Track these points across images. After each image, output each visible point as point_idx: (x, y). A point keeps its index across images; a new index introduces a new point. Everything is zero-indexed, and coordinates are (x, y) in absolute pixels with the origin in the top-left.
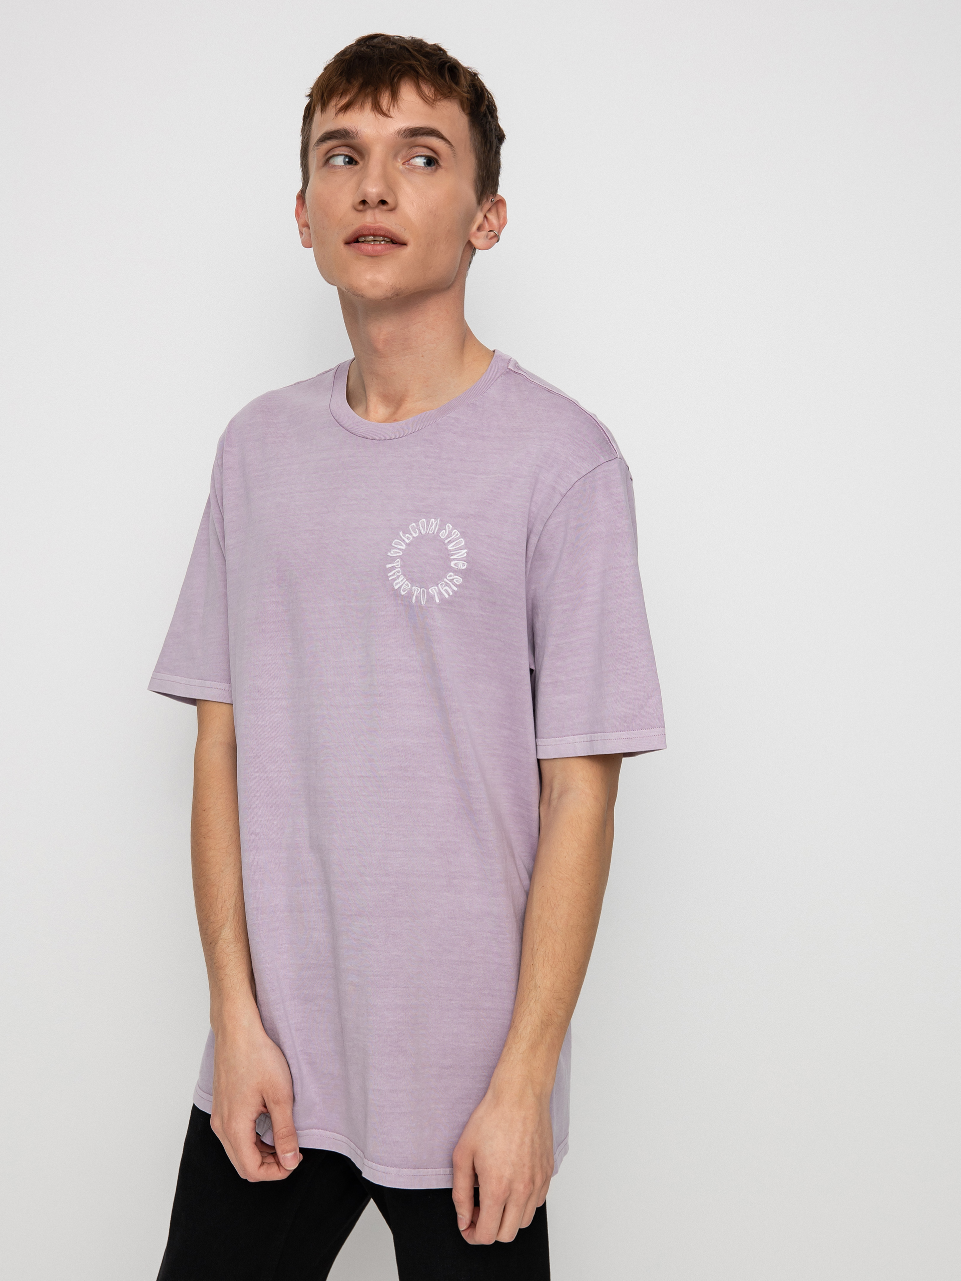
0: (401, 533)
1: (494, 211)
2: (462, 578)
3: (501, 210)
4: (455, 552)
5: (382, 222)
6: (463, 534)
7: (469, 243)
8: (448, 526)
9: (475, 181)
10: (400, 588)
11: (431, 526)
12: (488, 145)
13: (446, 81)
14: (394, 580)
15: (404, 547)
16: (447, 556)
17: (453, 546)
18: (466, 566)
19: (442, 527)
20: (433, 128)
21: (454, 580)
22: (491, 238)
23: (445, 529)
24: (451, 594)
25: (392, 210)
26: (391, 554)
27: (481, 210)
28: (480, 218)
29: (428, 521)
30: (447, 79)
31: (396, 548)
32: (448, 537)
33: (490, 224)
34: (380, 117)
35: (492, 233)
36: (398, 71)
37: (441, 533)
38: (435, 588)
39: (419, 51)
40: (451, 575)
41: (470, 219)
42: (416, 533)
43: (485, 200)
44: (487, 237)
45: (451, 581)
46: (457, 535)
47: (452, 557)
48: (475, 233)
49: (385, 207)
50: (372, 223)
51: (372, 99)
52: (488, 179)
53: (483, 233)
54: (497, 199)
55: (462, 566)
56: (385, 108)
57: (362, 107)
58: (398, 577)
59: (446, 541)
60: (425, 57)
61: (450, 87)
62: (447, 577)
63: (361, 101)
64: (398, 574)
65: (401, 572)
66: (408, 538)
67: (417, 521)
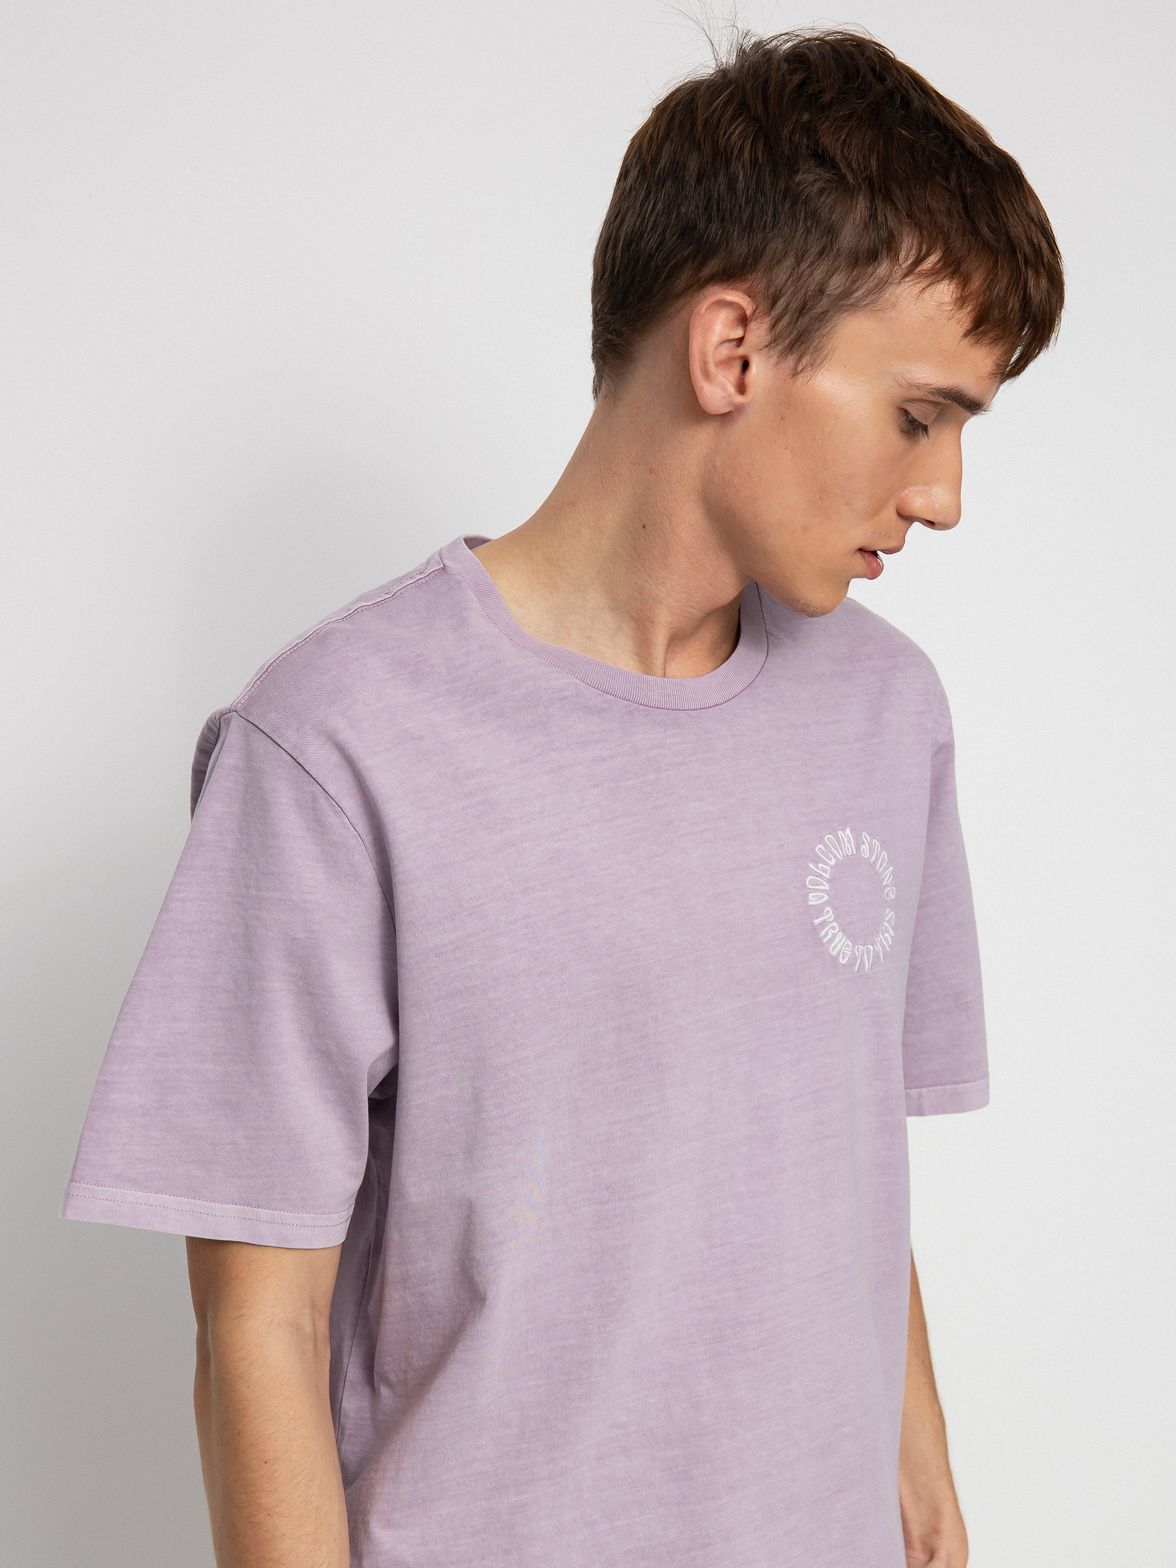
0: (811, 865)
2: (896, 913)
4: (883, 875)
6: (883, 844)
8: (865, 836)
10: (838, 954)
11: (844, 843)
14: (829, 942)
15: (825, 886)
16: (878, 885)
17: (881, 864)
18: (896, 892)
19: (858, 842)
23: (863, 842)
24: (891, 942)
26: (813, 900)
29: (836, 836)
31: (817, 891)
32: (871, 855)
37: (861, 850)
38: (878, 941)
40: (887, 914)
42: (830, 859)
45: (889, 922)
46: (878, 847)
47: (882, 885)
55: (893, 894)
58: (835, 936)
59: (871, 861)
62: (885, 918)
64: (833, 932)
65: (838, 928)
66: (825, 869)
67: (821, 840)
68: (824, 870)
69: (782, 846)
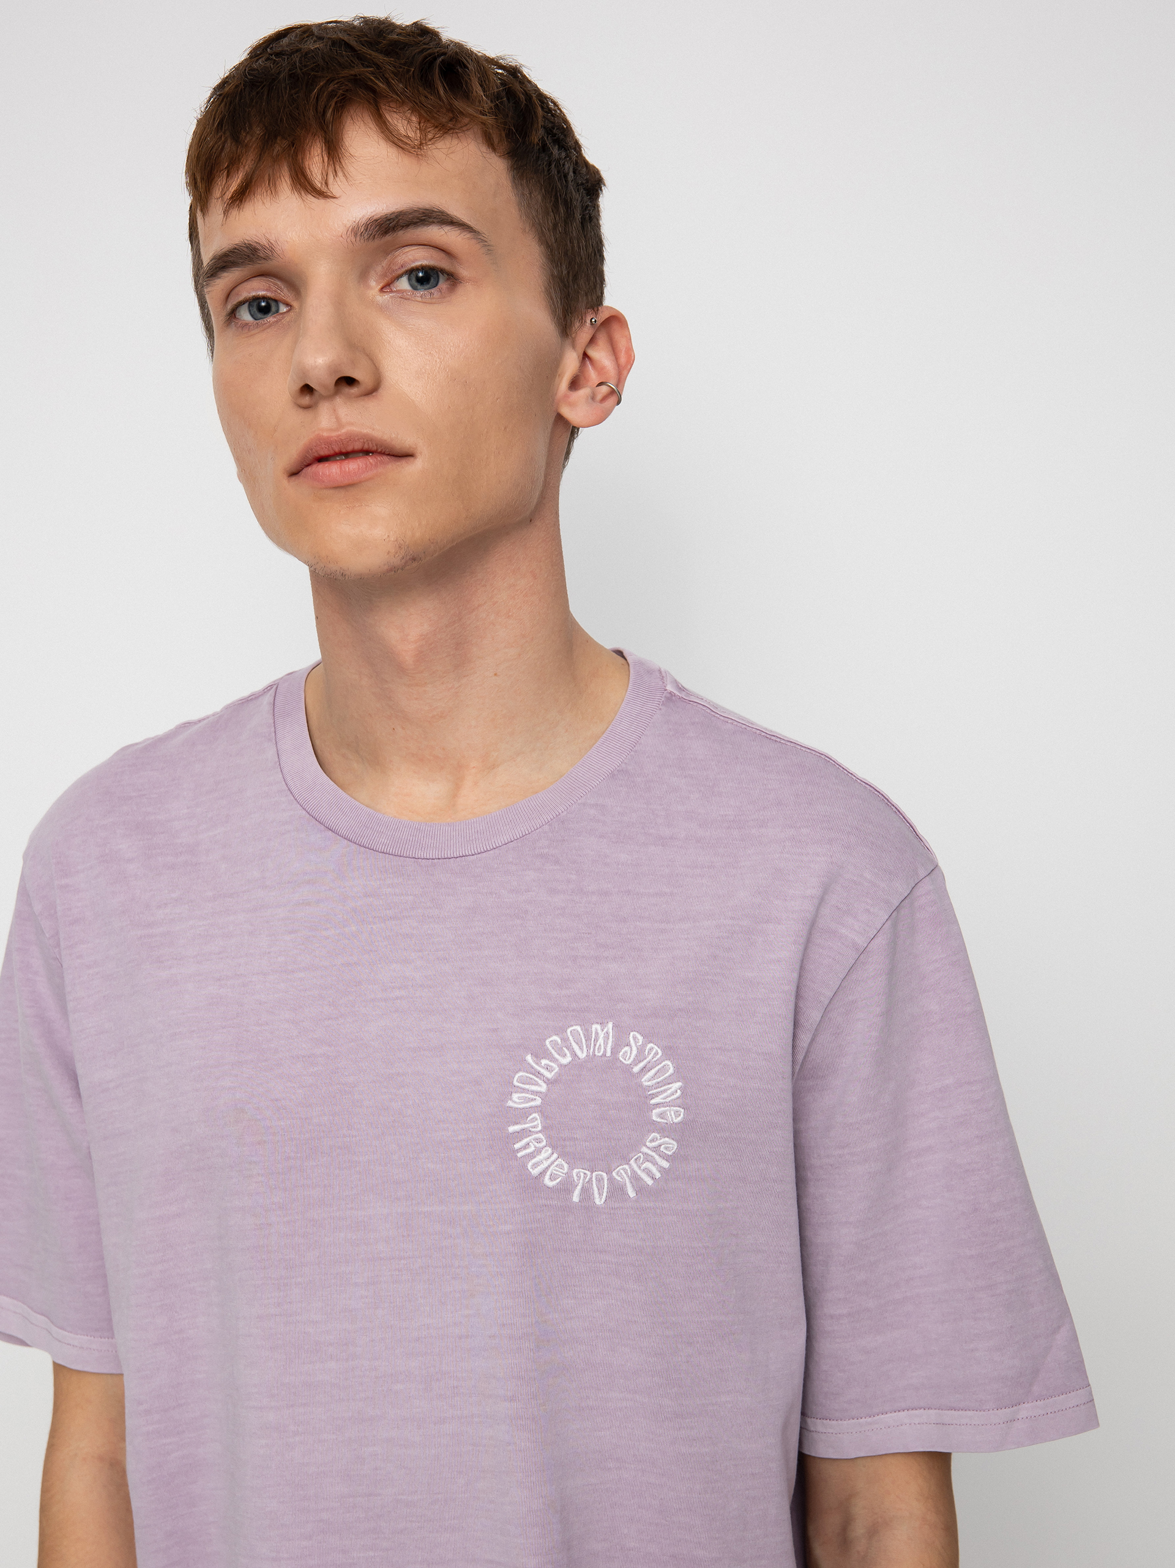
0: (529, 1058)
1: (602, 340)
2: (676, 1141)
3: (618, 336)
4: (659, 1090)
5: (352, 424)
6: (669, 1052)
7: (560, 419)
8: (635, 1038)
9: (548, 292)
10: (543, 1173)
11: (596, 1040)
12: (562, 210)
13: (440, 98)
14: (532, 1156)
15: (543, 1088)
16: (642, 1101)
17: (653, 1078)
18: (682, 1115)
19: (620, 1042)
20: (427, 207)
21: (662, 1148)
22: (604, 399)
23: (628, 1045)
24: (658, 1175)
25: (373, 391)
26: (516, 1101)
27: (574, 347)
28: (571, 362)
29: (587, 1030)
30: (442, 92)
31: (527, 1091)
32: (637, 1060)
33: (600, 370)
34: (311, 200)
35: (604, 389)
36: (332, 95)
37: (621, 1053)
38: (624, 1169)
39: (371, 44)
40: (654, 1139)
41: (549, 368)
42: (565, 1056)
43: (577, 324)
44: (593, 398)
45: (656, 1149)
46: (657, 1054)
47: (653, 1102)
48: (566, 396)
49: (354, 390)
50: (332, 430)
51: (290, 170)
52: (575, 278)
53: (583, 393)
54: (603, 316)
55: (675, 1116)
56: (317, 181)
57: (273, 187)
58: (539, 1151)
59: (636, 1069)
60: (387, 53)
61: (451, 109)
62: (648, 1144)
63: (266, 177)
64: (538, 1145)
65: (545, 1141)
66: (549, 1069)
67: (561, 1031)
68: (547, 1068)
69: (495, 1030)
